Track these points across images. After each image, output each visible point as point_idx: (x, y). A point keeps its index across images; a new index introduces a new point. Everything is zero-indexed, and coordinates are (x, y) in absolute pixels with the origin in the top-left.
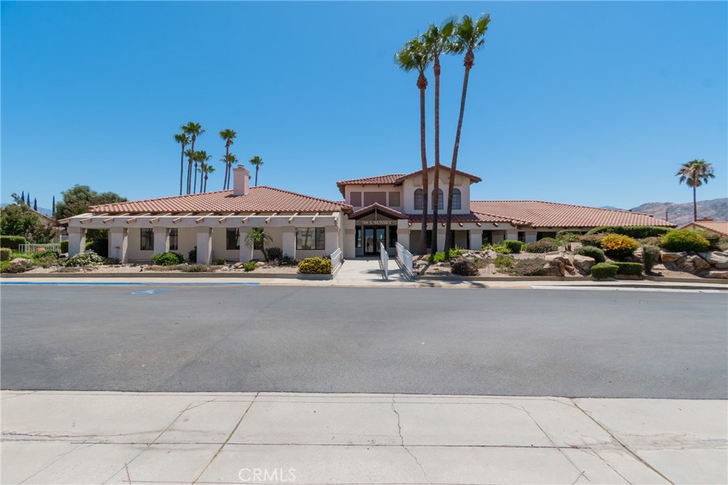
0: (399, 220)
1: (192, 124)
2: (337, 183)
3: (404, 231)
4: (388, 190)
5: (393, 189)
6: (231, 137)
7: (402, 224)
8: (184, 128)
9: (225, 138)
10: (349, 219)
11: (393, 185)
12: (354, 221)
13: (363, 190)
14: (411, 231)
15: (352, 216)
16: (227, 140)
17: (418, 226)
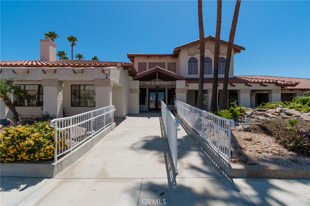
0: (177, 81)
1: (51, 33)
2: (127, 54)
3: (181, 90)
4: (167, 61)
5: (171, 60)
6: (74, 41)
7: (180, 85)
8: (46, 35)
9: (70, 41)
10: (133, 80)
11: (171, 57)
12: (138, 81)
13: (148, 61)
14: (188, 90)
15: (136, 77)
16: (72, 42)
17: (195, 86)
